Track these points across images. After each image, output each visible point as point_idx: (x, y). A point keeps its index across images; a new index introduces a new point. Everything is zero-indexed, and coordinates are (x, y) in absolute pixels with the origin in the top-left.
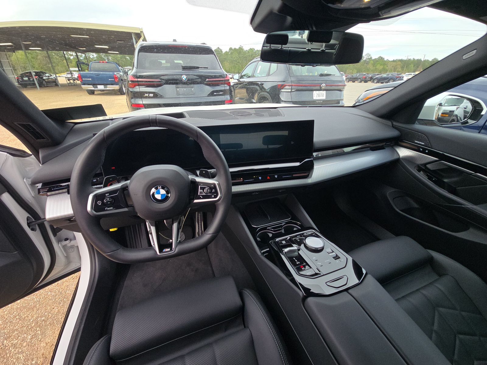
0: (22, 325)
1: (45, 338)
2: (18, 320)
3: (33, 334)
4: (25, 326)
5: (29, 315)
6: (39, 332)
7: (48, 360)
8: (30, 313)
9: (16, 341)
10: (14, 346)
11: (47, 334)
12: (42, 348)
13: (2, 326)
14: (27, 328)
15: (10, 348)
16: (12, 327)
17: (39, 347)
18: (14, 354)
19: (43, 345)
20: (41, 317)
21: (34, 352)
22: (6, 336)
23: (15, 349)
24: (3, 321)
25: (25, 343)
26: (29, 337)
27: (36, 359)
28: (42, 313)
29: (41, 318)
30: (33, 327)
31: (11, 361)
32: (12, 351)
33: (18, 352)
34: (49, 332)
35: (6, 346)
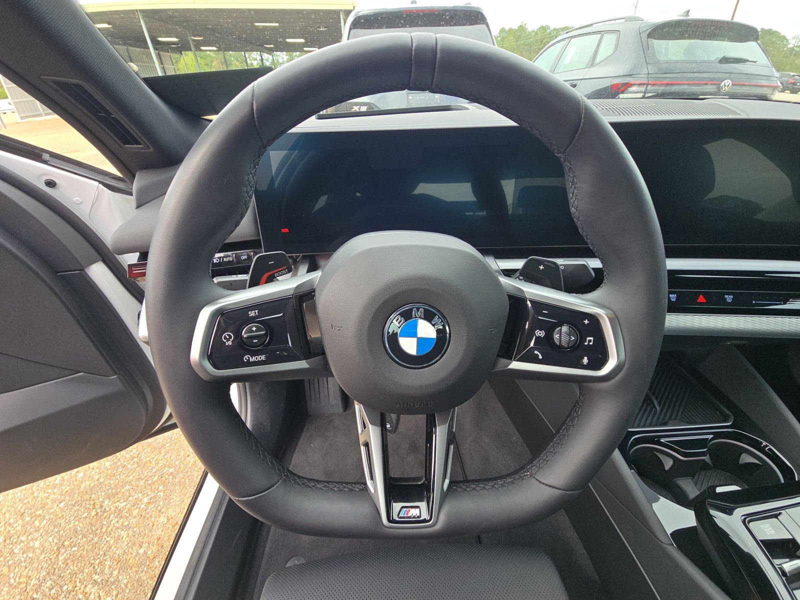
0: (139, 475)
1: (168, 507)
2: (135, 466)
3: (153, 495)
4: (144, 479)
5: (153, 458)
6: (162, 494)
7: (164, 552)
8: (156, 456)
9: (124, 504)
10: (119, 512)
11: (172, 500)
12: (160, 525)
13: (110, 472)
14: (146, 483)
15: (112, 516)
16: (123, 477)
17: (156, 523)
18: (114, 528)
19: (163, 520)
20: (169, 467)
21: (147, 531)
22: (110, 491)
23: (119, 519)
24: (113, 463)
25: (137, 510)
26: (146, 500)
27: (147, 545)
28: (172, 460)
29: (168, 469)
30: (153, 483)
31: (105, 542)
32: (113, 522)
33: (122, 525)
34: (176, 498)
35: (105, 511)
